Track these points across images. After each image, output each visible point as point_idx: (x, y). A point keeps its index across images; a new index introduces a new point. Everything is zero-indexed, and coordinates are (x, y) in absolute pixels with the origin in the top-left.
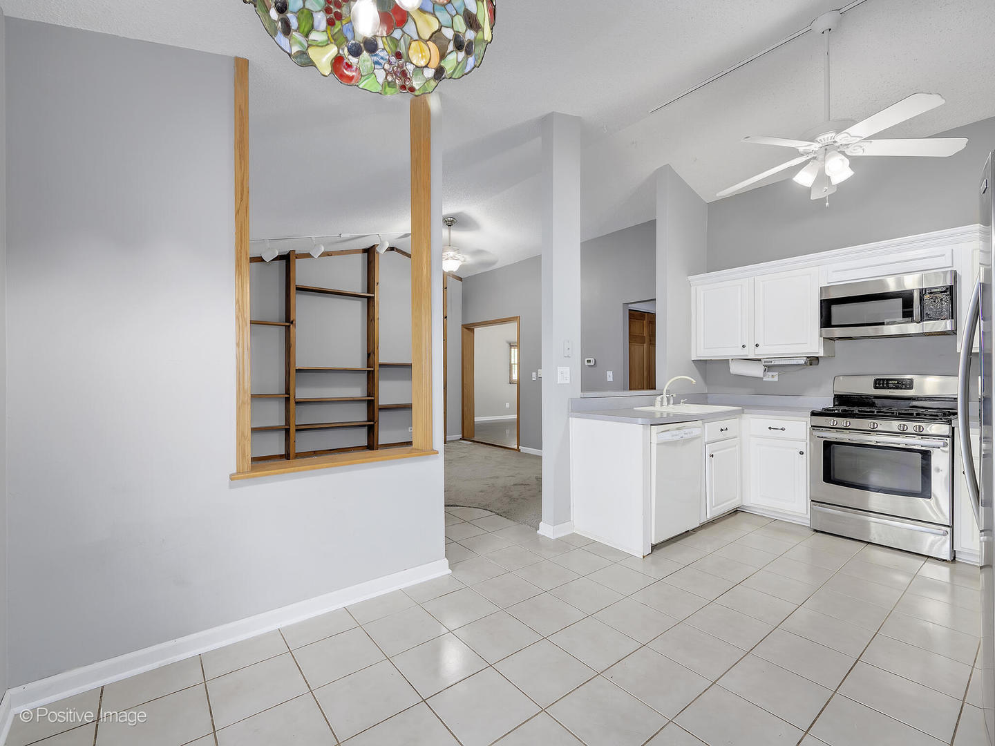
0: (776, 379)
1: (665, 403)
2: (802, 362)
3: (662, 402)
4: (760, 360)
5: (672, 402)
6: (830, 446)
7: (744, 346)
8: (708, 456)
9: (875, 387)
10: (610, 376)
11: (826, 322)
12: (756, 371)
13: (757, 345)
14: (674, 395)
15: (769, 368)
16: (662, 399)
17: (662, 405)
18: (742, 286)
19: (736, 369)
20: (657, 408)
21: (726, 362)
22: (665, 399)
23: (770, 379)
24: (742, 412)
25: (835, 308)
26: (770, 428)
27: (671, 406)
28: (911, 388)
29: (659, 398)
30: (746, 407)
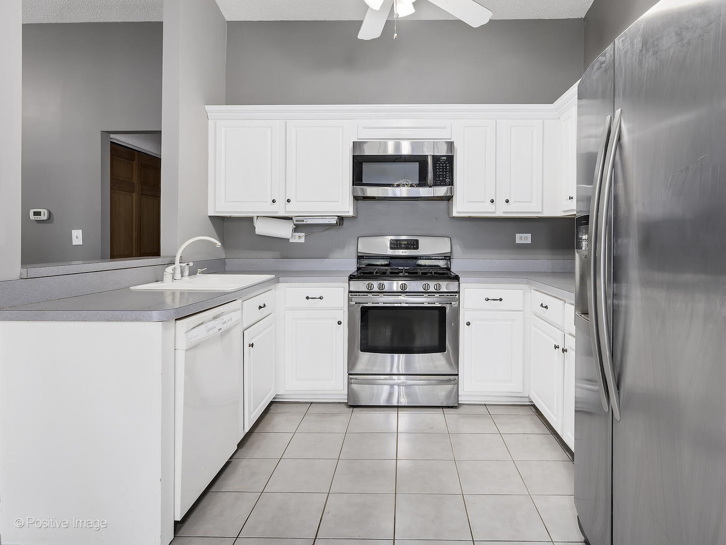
0: (302, 240)
1: (178, 275)
2: (334, 221)
3: (173, 274)
4: (291, 219)
5: (187, 273)
6: (367, 311)
7: (274, 201)
8: (246, 346)
9: (392, 248)
10: (77, 237)
11: (358, 179)
12: (284, 231)
13: (289, 201)
14: (191, 264)
15: (297, 228)
16: (174, 270)
17: (174, 279)
18: (272, 127)
19: (261, 228)
20: (167, 285)
21: (250, 220)
22: (178, 271)
23: (297, 240)
24: (276, 281)
25: (366, 166)
26: (308, 298)
27: (186, 278)
28: (417, 248)
29: (169, 269)
30: (280, 275)
